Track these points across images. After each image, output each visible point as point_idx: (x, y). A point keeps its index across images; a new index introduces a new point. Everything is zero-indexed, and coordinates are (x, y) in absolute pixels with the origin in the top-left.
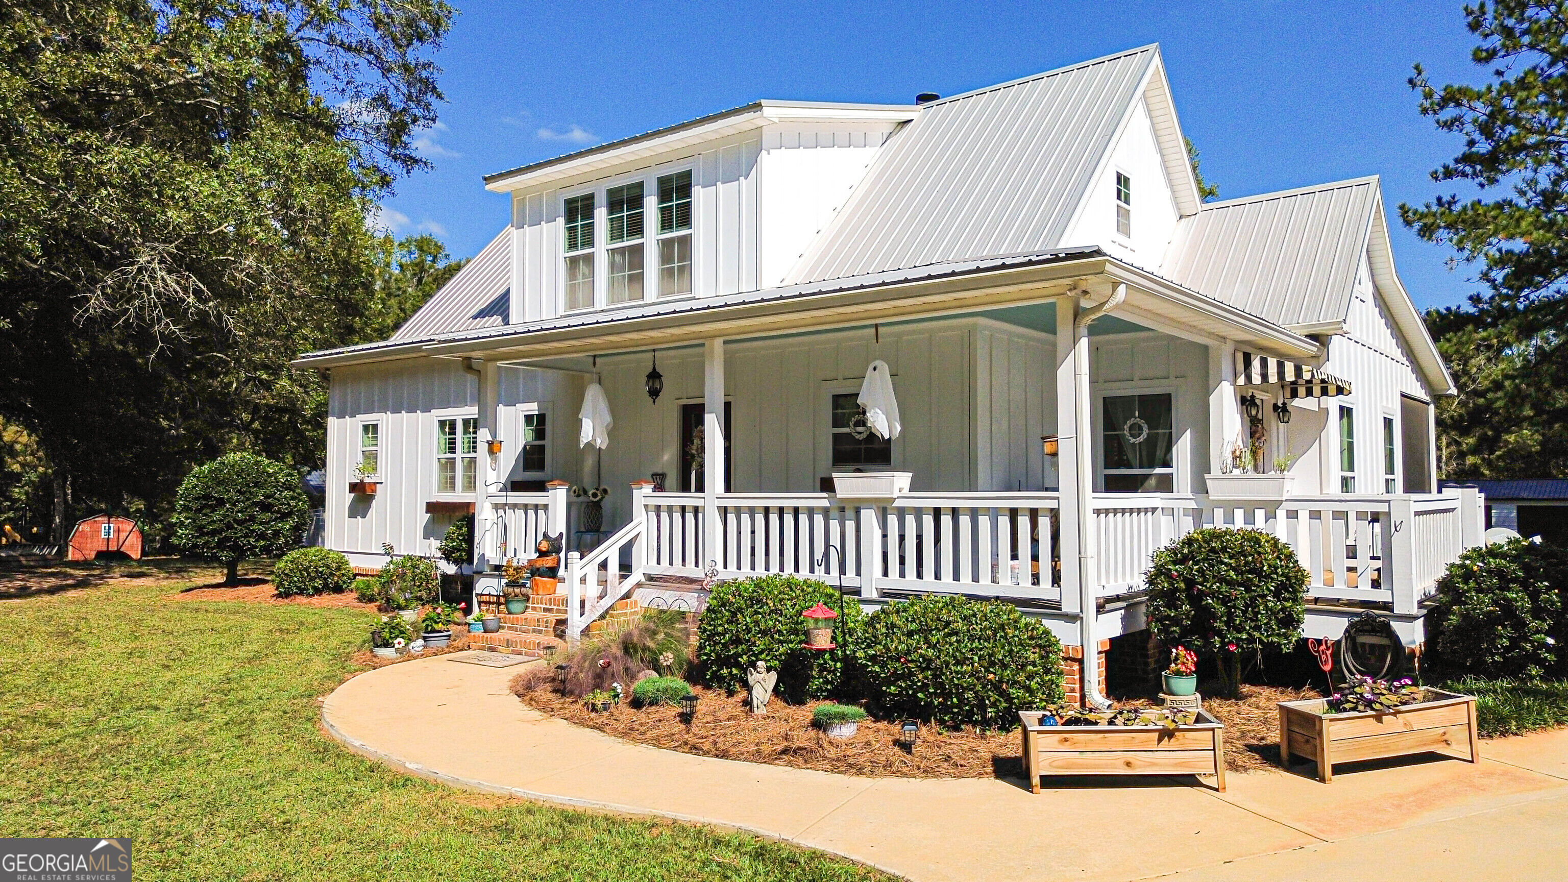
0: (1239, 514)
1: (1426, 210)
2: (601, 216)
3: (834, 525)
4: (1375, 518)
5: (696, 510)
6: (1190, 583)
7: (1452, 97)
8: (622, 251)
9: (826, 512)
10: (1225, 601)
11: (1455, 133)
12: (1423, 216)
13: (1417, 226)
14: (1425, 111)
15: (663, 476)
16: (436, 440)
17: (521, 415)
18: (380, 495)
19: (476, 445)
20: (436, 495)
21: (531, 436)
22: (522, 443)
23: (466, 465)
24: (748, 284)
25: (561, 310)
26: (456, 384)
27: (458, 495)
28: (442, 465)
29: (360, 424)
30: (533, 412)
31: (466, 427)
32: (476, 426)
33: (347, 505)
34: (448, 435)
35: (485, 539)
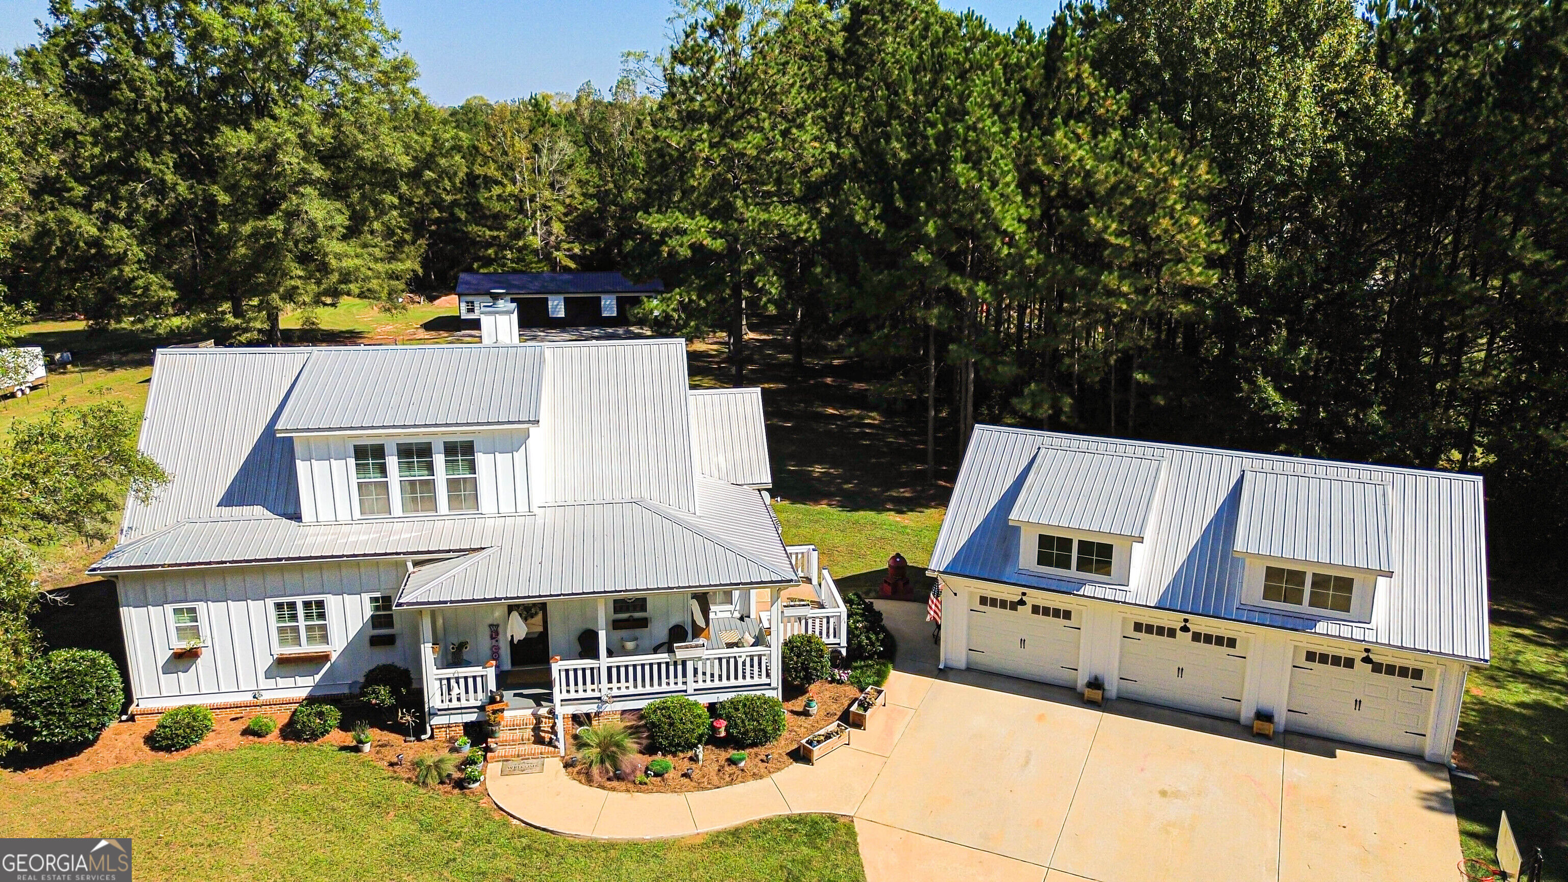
0: (792, 619)
2: (392, 462)
4: (835, 617)
8: (412, 483)
15: (498, 626)
16: (272, 613)
17: (366, 597)
18: (205, 655)
19: (322, 616)
20: (279, 651)
21: (377, 608)
22: (368, 613)
23: (309, 628)
24: (523, 508)
25: (357, 514)
26: (293, 579)
27: (307, 648)
28: (281, 630)
29: (169, 608)
30: (378, 595)
31: (307, 605)
32: (320, 604)
33: (160, 665)
34: (286, 610)
35: (434, 697)
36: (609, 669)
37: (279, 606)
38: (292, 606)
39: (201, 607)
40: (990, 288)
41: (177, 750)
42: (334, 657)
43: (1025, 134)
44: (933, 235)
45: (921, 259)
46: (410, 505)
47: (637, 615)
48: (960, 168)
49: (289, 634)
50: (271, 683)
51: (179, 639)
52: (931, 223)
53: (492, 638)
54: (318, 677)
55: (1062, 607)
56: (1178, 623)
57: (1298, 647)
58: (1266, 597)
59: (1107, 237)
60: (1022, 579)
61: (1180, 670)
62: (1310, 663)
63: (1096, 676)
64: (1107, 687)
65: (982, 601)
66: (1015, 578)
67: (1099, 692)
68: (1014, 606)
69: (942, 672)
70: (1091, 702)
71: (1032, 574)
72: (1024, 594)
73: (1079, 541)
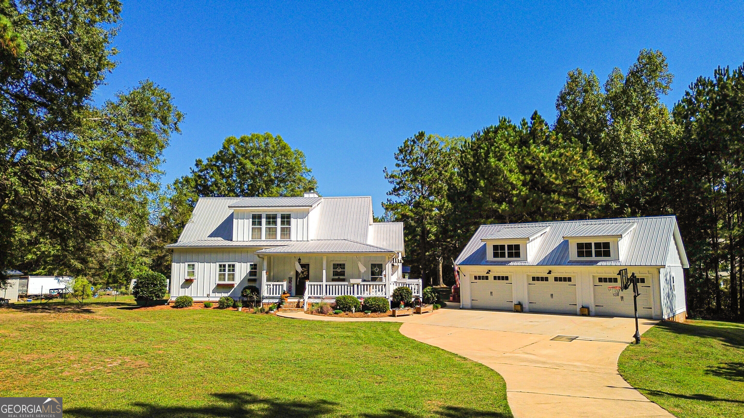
0: (400, 284)
2: (264, 221)
3: (349, 288)
4: (417, 284)
5: (320, 285)
6: (400, 294)
7: (392, 176)
8: (270, 228)
9: (347, 285)
10: (405, 296)
11: (392, 184)
14: (386, 178)
15: (292, 278)
16: (218, 269)
17: (249, 264)
18: (195, 282)
19: (233, 270)
20: (218, 282)
21: (252, 269)
22: (249, 270)
23: (229, 275)
24: (305, 239)
25: (250, 239)
26: (225, 256)
27: (227, 282)
28: (220, 275)
29: (187, 264)
30: (252, 263)
31: (229, 266)
32: (233, 266)
33: (181, 285)
34: (222, 268)
35: (265, 292)
36: (326, 285)
37: (220, 266)
38: (224, 266)
39: (196, 264)
40: (508, 205)
41: (180, 308)
42: (236, 286)
43: (520, 150)
44: (483, 186)
45: (478, 194)
46: (268, 236)
47: (341, 277)
48: (492, 160)
49: (222, 277)
50: (214, 295)
51: (188, 276)
52: (481, 181)
53: (289, 283)
54: (229, 294)
55: (505, 275)
56: (548, 273)
57: (594, 275)
58: (579, 256)
59: (552, 180)
60: (488, 263)
61: (552, 295)
62: (600, 284)
63: (519, 302)
64: (524, 306)
65: (475, 278)
66: (485, 263)
67: (519, 306)
68: (487, 278)
69: (461, 309)
70: (517, 311)
71: (492, 262)
72: (490, 271)
73: (508, 245)
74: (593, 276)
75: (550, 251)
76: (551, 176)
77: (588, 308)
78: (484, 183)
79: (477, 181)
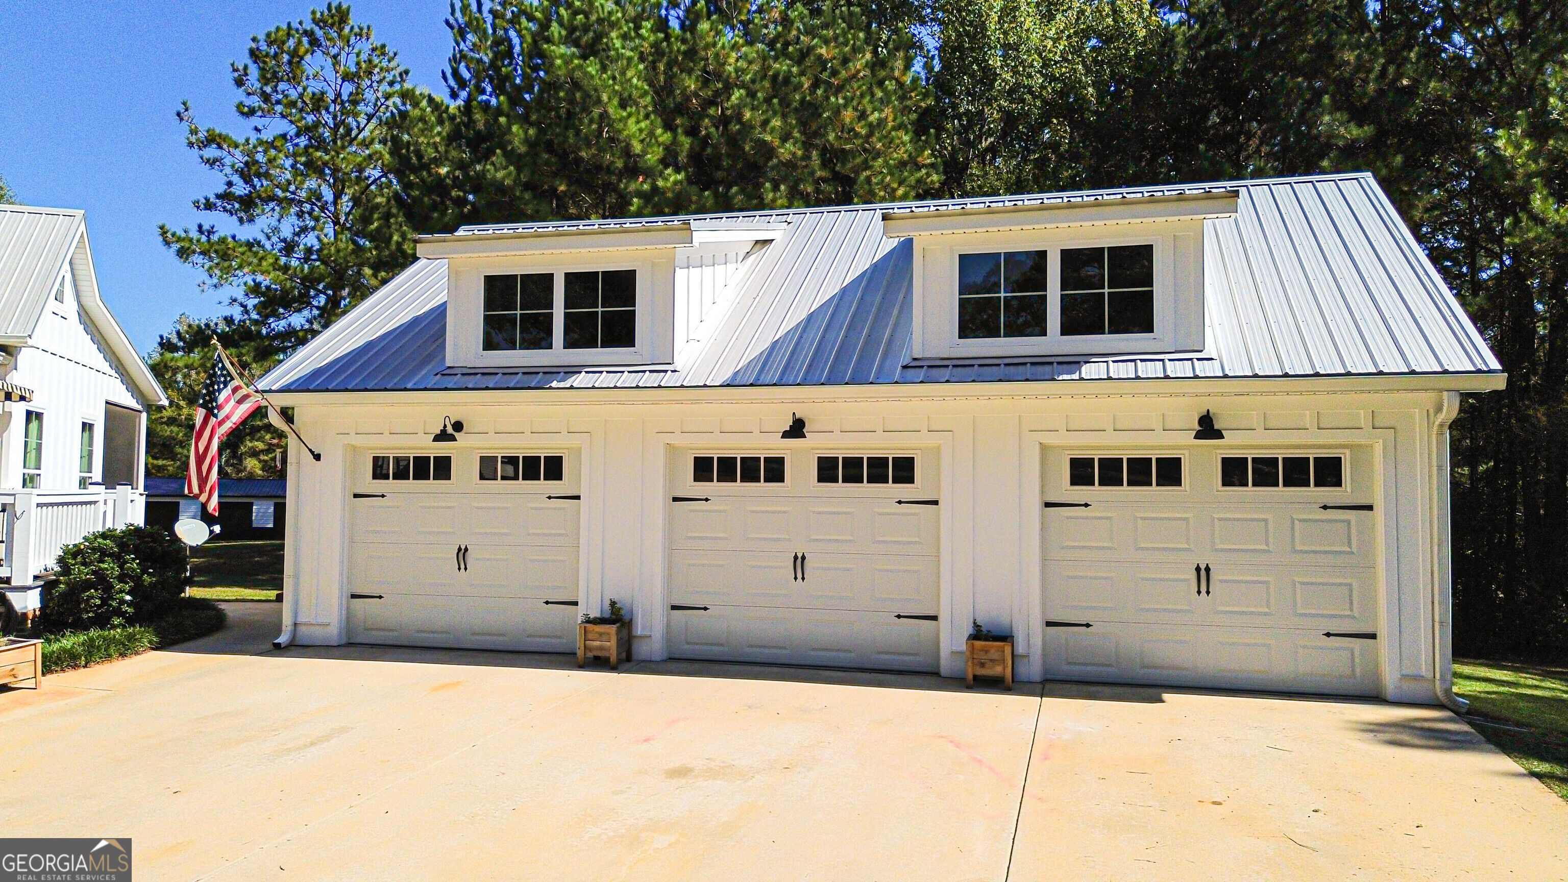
1: (183, 235)
7: (213, 139)
11: (215, 172)
12: (179, 240)
13: (175, 247)
14: (191, 145)
45: (500, 175)
52: (515, 128)
55: (542, 448)
56: (786, 435)
57: (1049, 439)
58: (964, 332)
59: (768, 138)
60: (450, 382)
61: (799, 561)
62: (1082, 493)
63: (613, 604)
64: (639, 629)
65: (380, 469)
66: (433, 381)
67: (612, 629)
68: (443, 468)
69: (278, 650)
70: (599, 663)
71: (471, 373)
72: (458, 426)
73: (567, 275)
74: (1044, 448)
75: (799, 315)
76: (765, 123)
77: (1005, 637)
78: (526, 141)
79: (500, 125)
